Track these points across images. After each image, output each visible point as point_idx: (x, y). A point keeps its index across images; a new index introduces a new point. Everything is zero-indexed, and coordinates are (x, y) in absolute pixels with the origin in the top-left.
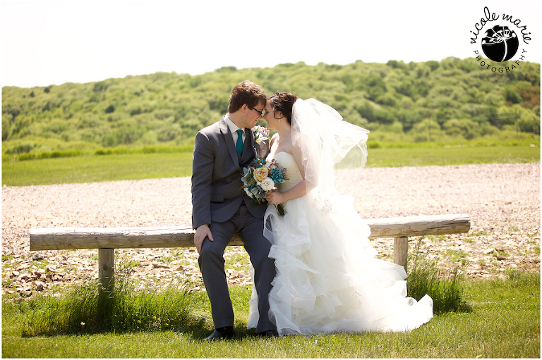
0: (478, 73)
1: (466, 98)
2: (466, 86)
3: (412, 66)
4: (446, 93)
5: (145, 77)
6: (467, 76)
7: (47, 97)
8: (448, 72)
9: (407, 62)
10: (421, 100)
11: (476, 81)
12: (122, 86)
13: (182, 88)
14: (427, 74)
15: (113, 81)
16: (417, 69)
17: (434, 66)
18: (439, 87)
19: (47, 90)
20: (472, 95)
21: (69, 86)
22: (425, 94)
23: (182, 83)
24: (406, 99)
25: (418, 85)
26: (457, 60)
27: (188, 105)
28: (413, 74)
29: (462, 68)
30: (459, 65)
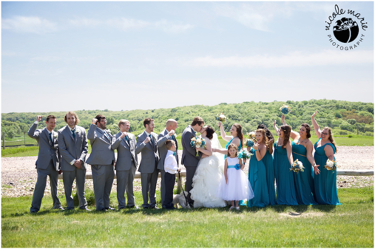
0: (324, 106)
1: (319, 116)
2: (319, 111)
3: (297, 103)
4: (311, 114)
5: (191, 106)
6: (319, 107)
7: (153, 114)
8: (311, 105)
9: (295, 101)
10: (300, 117)
11: (322, 109)
12: (182, 110)
13: (205, 111)
14: (303, 106)
15: (179, 108)
16: (299, 104)
17: (306, 103)
18: (307, 111)
19: (153, 111)
20: (321, 115)
21: (162, 110)
22: (302, 114)
23: (205, 109)
24: (294, 116)
25: (299, 110)
26: (315, 101)
27: (207, 118)
28: (297, 106)
29: (317, 104)
30: (316, 102)
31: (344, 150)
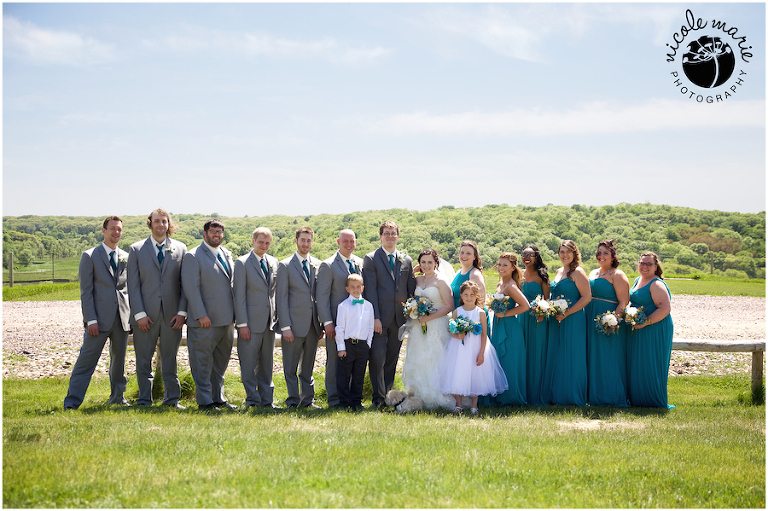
0: (646, 216)
1: (635, 236)
2: (635, 226)
3: (592, 210)
4: (618, 231)
5: (383, 212)
6: (636, 218)
7: (307, 224)
8: (621, 215)
9: (588, 206)
10: (598, 237)
11: (642, 222)
12: (365, 218)
13: (410, 221)
14: (604, 216)
15: (359, 215)
16: (595, 211)
17: (609, 210)
18: (613, 227)
19: (307, 220)
20: (640, 234)
21: (325, 217)
22: (601, 232)
23: (411, 218)
24: (585, 235)
25: (596, 225)
26: (628, 206)
27: (415, 235)
28: (592, 215)
29: (633, 212)
30: (630, 209)
31: (684, 302)
